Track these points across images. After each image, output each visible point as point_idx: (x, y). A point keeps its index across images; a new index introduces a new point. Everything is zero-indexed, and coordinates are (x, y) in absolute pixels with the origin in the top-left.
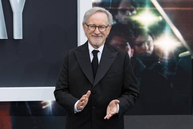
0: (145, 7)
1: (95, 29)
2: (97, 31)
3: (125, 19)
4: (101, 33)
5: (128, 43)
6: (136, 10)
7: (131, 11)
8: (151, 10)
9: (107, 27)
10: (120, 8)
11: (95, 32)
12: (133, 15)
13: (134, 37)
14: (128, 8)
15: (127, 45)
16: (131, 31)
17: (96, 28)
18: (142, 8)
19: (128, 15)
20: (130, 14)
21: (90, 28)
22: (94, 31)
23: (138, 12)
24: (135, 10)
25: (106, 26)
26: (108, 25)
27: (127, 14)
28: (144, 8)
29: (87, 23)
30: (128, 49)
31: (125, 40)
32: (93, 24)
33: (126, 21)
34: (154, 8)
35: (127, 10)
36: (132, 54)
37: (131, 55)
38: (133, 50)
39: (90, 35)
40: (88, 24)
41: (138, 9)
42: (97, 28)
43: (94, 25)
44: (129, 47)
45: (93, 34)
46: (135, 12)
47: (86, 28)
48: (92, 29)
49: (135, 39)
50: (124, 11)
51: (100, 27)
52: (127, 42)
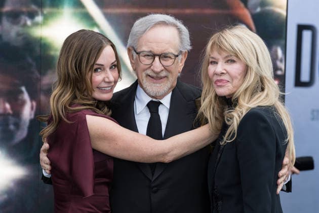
0: (63, 8)
1: (152, 60)
2: (157, 65)
3: (18, 35)
4: (166, 68)
5: (23, 89)
6: (43, 14)
7: (32, 15)
8: (75, 14)
9: (177, 56)
10: (7, 8)
11: (152, 67)
12: (36, 24)
13: (37, 74)
14: (24, 9)
15: (22, 92)
16: (30, 60)
17: (154, 58)
18: (55, 10)
19: (25, 25)
20: (29, 23)
21: (142, 58)
22: (152, 64)
23: (46, 18)
24: (40, 13)
25: (176, 54)
26: (181, 52)
27: (22, 22)
28: (60, 10)
29: (136, 48)
30: (23, 103)
31: (17, 81)
32: (149, 50)
33: (20, 38)
34: (83, 11)
35: (22, 13)
36: (33, 113)
37: (31, 115)
38: (34, 104)
39: (144, 75)
40: (139, 51)
41: (46, 10)
42: (157, 59)
43: (150, 52)
44: (26, 96)
45: (149, 72)
46: (39, 19)
47: (135, 57)
48: (146, 61)
49: (39, 80)
50: (15, 16)
51: (163, 56)
52: (22, 85)
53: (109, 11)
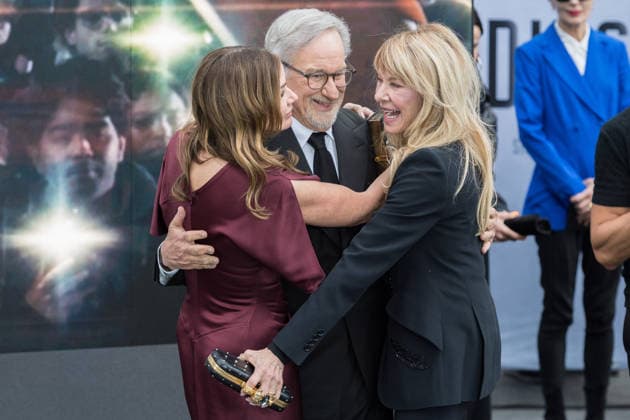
0: (160, 5)
1: (322, 82)
3: (99, 44)
5: (108, 120)
6: (132, 14)
7: (117, 16)
8: (177, 13)
10: (83, 8)
11: (324, 91)
12: (124, 29)
14: (107, 9)
15: (104, 125)
16: (116, 79)
17: (328, 79)
18: (148, 8)
19: (108, 31)
20: (114, 27)
22: (323, 88)
23: (138, 20)
24: (128, 13)
27: (104, 27)
28: (157, 9)
30: (108, 140)
31: (98, 110)
32: (320, 68)
33: (102, 49)
34: (188, 8)
35: (105, 14)
36: (122, 153)
37: (119, 156)
38: (124, 140)
41: (138, 9)
43: (321, 71)
44: (111, 130)
46: (128, 21)
49: (129, 107)
50: (94, 19)
52: (105, 114)
53: (224, 8)
